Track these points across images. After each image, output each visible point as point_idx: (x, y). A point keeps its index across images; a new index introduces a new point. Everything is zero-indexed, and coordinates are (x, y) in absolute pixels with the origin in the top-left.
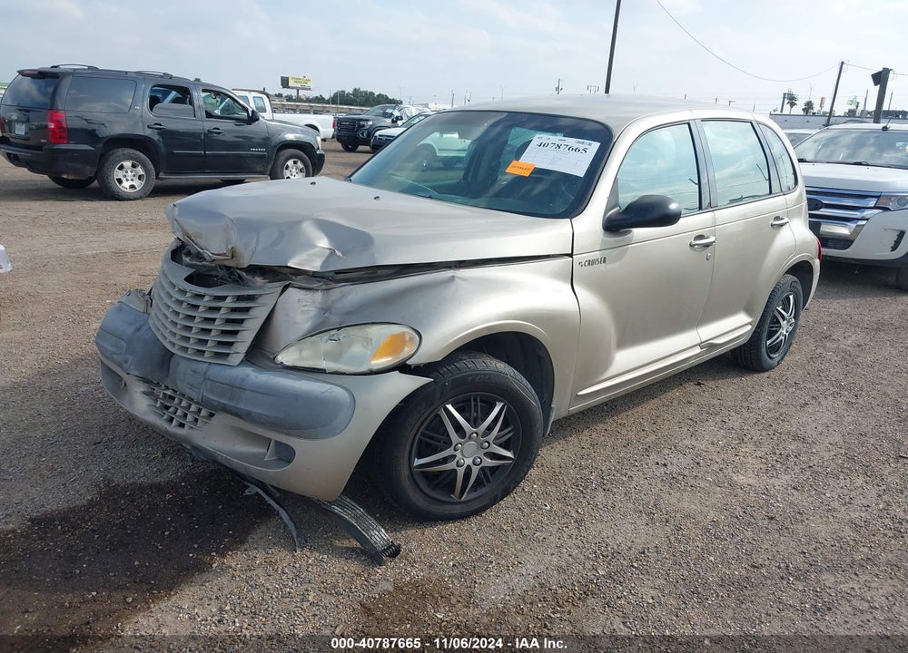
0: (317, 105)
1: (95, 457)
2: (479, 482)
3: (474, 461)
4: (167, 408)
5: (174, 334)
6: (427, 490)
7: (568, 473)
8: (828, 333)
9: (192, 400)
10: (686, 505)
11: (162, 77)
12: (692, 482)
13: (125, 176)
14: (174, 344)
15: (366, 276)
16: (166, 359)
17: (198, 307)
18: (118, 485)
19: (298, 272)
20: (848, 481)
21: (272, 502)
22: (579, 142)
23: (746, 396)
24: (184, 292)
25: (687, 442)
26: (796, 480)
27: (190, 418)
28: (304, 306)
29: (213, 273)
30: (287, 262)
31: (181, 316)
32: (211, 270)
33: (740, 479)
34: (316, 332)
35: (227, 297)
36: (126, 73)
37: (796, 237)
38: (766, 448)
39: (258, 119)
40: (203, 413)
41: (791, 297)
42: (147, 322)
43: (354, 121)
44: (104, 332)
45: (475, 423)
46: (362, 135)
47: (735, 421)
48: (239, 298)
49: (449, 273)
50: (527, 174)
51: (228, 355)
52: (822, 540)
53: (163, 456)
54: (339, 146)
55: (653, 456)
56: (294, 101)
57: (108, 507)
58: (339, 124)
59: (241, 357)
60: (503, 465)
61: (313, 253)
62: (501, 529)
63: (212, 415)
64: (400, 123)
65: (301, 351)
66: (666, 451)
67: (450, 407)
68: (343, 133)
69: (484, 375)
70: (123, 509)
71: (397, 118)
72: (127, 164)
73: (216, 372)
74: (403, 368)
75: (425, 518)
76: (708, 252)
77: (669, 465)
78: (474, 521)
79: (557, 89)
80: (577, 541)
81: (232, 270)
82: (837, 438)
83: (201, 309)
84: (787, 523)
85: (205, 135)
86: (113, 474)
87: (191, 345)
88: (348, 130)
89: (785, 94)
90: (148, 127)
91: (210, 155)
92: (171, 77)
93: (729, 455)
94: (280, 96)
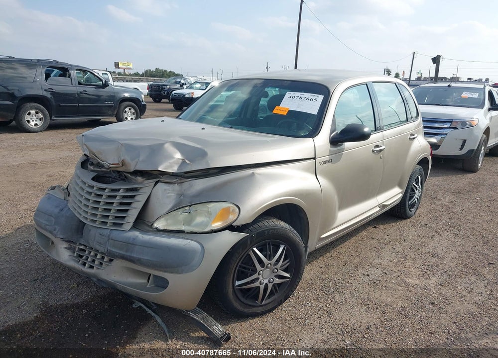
0: (136, 77)
1: (35, 288)
2: (272, 293)
3: (269, 281)
4: (81, 257)
5: (87, 212)
6: (243, 299)
7: (316, 284)
8: (435, 196)
9: (98, 251)
10: (385, 298)
11: (52, 62)
12: (385, 284)
13: (31, 119)
14: (86, 218)
15: (203, 174)
16: (80, 227)
17: (102, 195)
18: (52, 306)
19: (163, 173)
20: (467, 279)
21: (150, 312)
22: (311, 95)
23: (402, 233)
24: (92, 187)
25: (376, 261)
26: (440, 280)
27: (97, 262)
28: (169, 193)
29: (107, 175)
30: (158, 168)
31: (91, 201)
32: (106, 174)
33: (409, 281)
34: (175, 208)
35: (120, 189)
36: (31, 60)
37: (421, 144)
38: (419, 262)
39: (108, 86)
40: (106, 259)
41: (419, 177)
42: (67, 205)
43: (159, 86)
44: (39, 212)
45: (270, 259)
46: (164, 93)
47: (399, 248)
48: (128, 190)
49: (250, 171)
50: (285, 113)
51: (122, 224)
52: (463, 315)
53: (78, 286)
54: (151, 100)
55: (360, 270)
56: (122, 75)
57: (48, 321)
58: (150, 88)
59: (131, 225)
60: (284, 282)
61: (173, 161)
62: (286, 320)
63: (111, 260)
64: (185, 86)
65: (167, 220)
66: (367, 267)
67: (255, 249)
68: (153, 92)
69: (274, 229)
70: (57, 322)
71: (183, 84)
72: (33, 112)
73: (116, 235)
74: (231, 228)
75: (241, 316)
76: (381, 154)
77: (370, 275)
78: (270, 315)
79: (267, 68)
80: (330, 324)
81: (121, 173)
82: (455, 254)
83: (104, 197)
84: (442, 306)
85: (78, 94)
86: (48, 299)
87: (98, 219)
88: (155, 91)
89: (385, 69)
90: (45, 90)
91: (82, 106)
92: (57, 62)
93: (401, 267)
94: (114, 72)
